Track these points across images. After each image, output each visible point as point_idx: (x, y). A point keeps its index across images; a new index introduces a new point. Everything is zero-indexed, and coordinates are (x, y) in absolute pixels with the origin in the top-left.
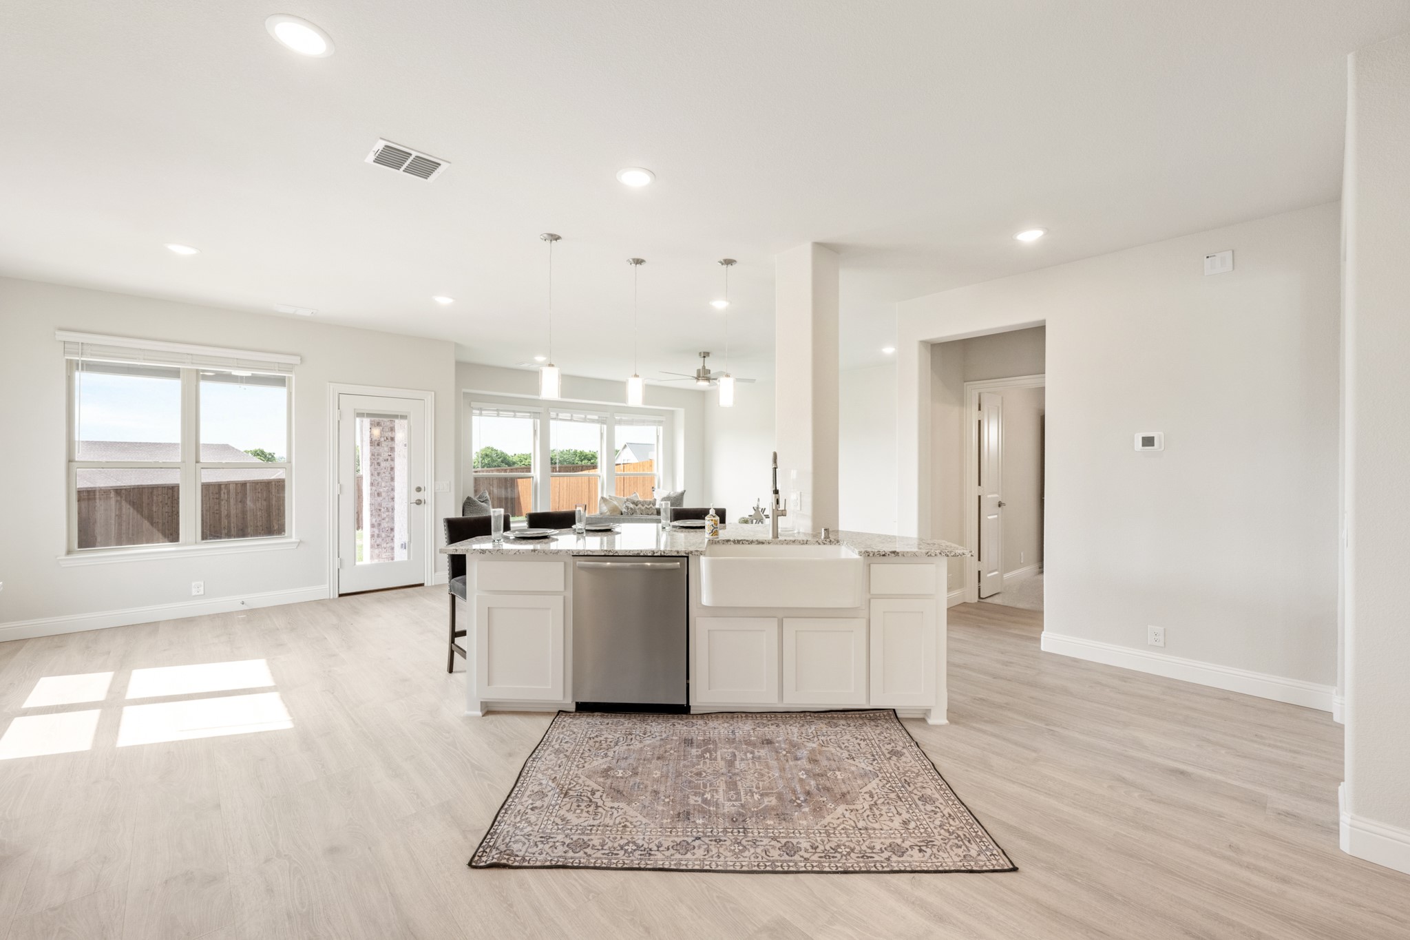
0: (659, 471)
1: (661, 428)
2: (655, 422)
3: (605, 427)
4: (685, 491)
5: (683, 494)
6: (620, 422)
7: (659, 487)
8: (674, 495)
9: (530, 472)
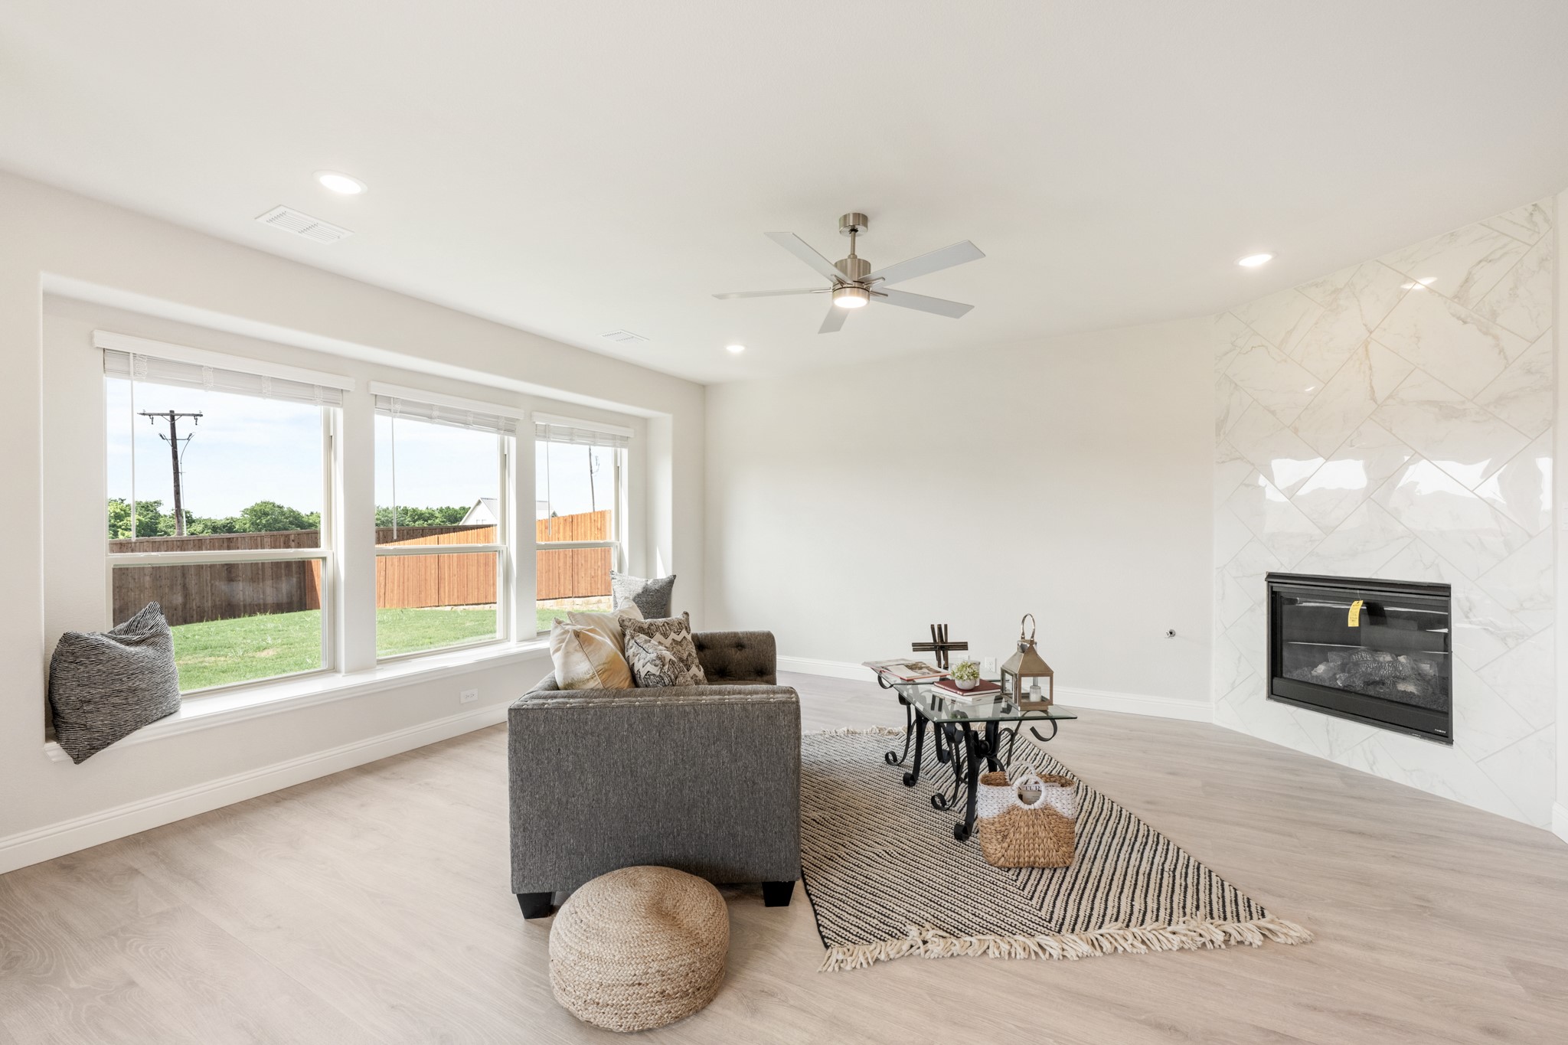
0: (620, 537)
1: (625, 452)
2: (614, 437)
3: (512, 441)
4: (675, 576)
5: (671, 582)
6: (546, 434)
7: (620, 570)
8: (657, 587)
9: (316, 545)
